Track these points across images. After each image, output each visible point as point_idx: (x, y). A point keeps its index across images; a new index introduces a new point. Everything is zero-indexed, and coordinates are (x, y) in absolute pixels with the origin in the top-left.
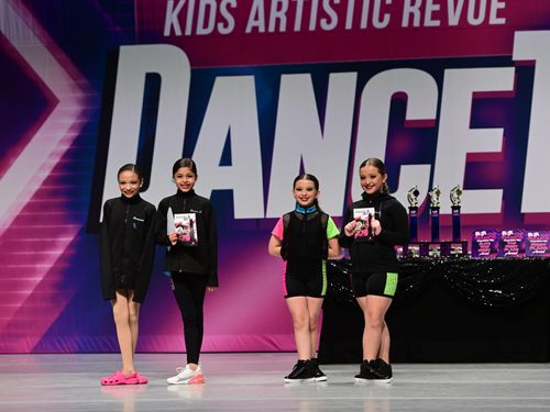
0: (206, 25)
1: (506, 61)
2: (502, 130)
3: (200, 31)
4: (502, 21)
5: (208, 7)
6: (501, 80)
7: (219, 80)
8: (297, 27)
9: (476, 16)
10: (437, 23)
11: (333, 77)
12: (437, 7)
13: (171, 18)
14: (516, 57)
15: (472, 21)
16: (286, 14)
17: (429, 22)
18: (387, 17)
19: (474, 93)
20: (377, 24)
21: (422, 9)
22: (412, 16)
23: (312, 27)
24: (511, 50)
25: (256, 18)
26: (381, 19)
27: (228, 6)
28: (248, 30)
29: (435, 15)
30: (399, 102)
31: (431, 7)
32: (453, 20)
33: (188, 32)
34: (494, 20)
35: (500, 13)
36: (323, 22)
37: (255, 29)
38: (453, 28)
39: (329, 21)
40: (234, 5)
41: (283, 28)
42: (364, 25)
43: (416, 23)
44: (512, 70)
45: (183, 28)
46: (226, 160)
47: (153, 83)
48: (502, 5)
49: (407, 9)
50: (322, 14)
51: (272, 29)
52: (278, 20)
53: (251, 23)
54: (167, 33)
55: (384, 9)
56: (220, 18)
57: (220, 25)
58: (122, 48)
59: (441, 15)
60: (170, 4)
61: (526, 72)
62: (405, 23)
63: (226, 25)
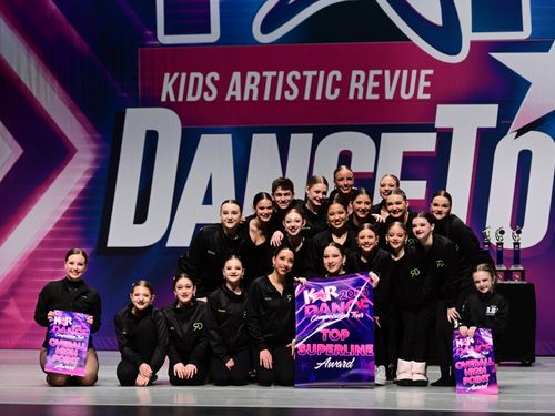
0: (194, 94)
1: (430, 128)
2: (425, 182)
3: (190, 98)
4: (428, 96)
5: (196, 79)
6: (425, 143)
7: (204, 137)
8: (266, 97)
9: (407, 92)
10: (376, 97)
11: (294, 137)
12: (377, 84)
13: (167, 87)
14: (438, 125)
15: (404, 96)
16: (258, 86)
17: (370, 96)
18: (337, 91)
19: (405, 153)
20: (329, 97)
21: (365, 85)
22: (357, 90)
23: (278, 97)
24: (434, 120)
25: (234, 89)
26: (332, 93)
27: (213, 79)
28: (228, 98)
29: (375, 91)
30: (345, 158)
31: (372, 84)
32: (389, 95)
33: (180, 99)
34: (421, 96)
35: (426, 90)
36: (287, 93)
37: (233, 97)
38: (389, 100)
39: (291, 93)
40: (217, 77)
41: (255, 98)
42: (319, 97)
43: (360, 96)
44: (434, 135)
45: (176, 95)
46: (208, 200)
47: (152, 138)
48: (428, 84)
49: (353, 85)
50: (286, 87)
51: (246, 98)
52: (251, 91)
53: (230, 93)
54: (164, 99)
55: (335, 84)
56: (205, 88)
57: (206, 94)
58: (128, 110)
59: (380, 90)
60: (167, 75)
61: (445, 137)
62: (351, 96)
63: (210, 94)
